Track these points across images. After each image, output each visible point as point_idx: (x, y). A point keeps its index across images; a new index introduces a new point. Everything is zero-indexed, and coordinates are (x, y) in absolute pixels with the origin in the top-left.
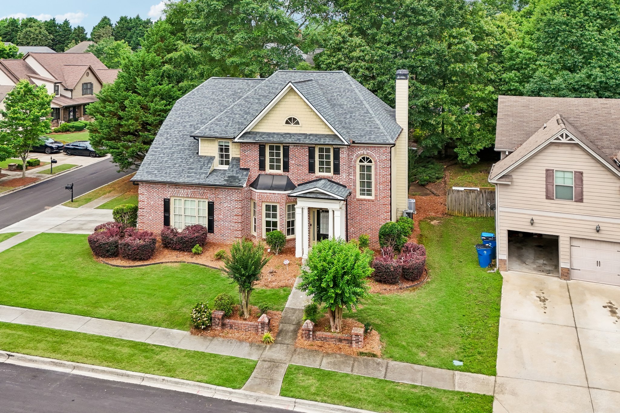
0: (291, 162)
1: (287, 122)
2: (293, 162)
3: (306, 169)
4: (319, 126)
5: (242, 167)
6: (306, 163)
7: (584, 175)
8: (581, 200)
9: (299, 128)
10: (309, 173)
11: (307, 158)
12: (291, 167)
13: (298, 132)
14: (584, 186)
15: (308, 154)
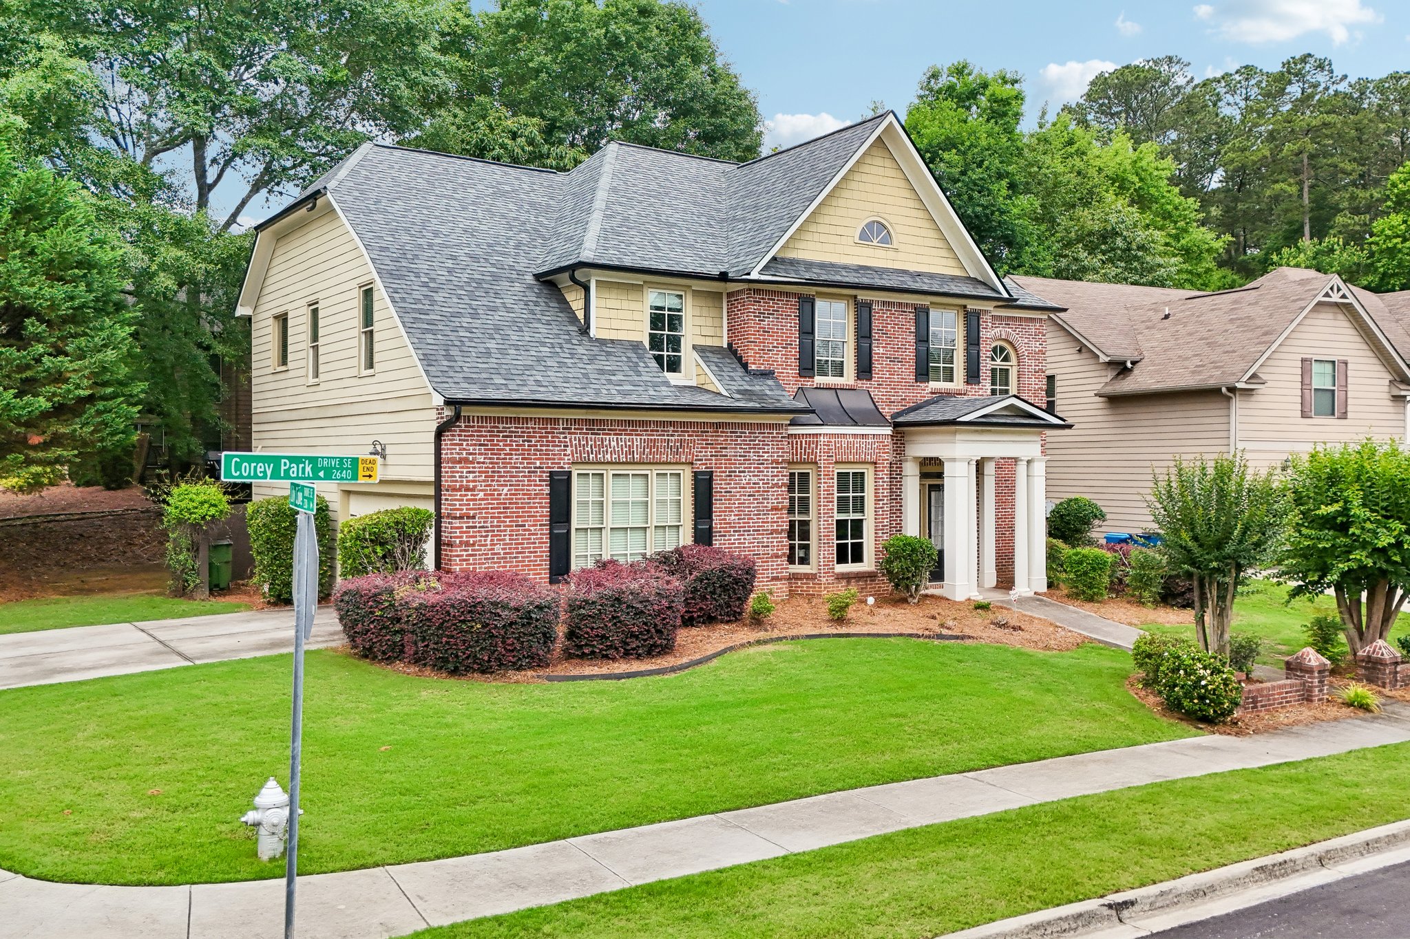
0: (878, 350)
1: (864, 236)
2: (881, 350)
3: (907, 371)
4: (935, 252)
5: (754, 367)
6: (910, 354)
7: (1349, 365)
8: (1344, 416)
9: (891, 254)
10: (916, 382)
11: (912, 338)
12: (876, 366)
13: (890, 265)
14: (1350, 387)
15: (913, 329)
